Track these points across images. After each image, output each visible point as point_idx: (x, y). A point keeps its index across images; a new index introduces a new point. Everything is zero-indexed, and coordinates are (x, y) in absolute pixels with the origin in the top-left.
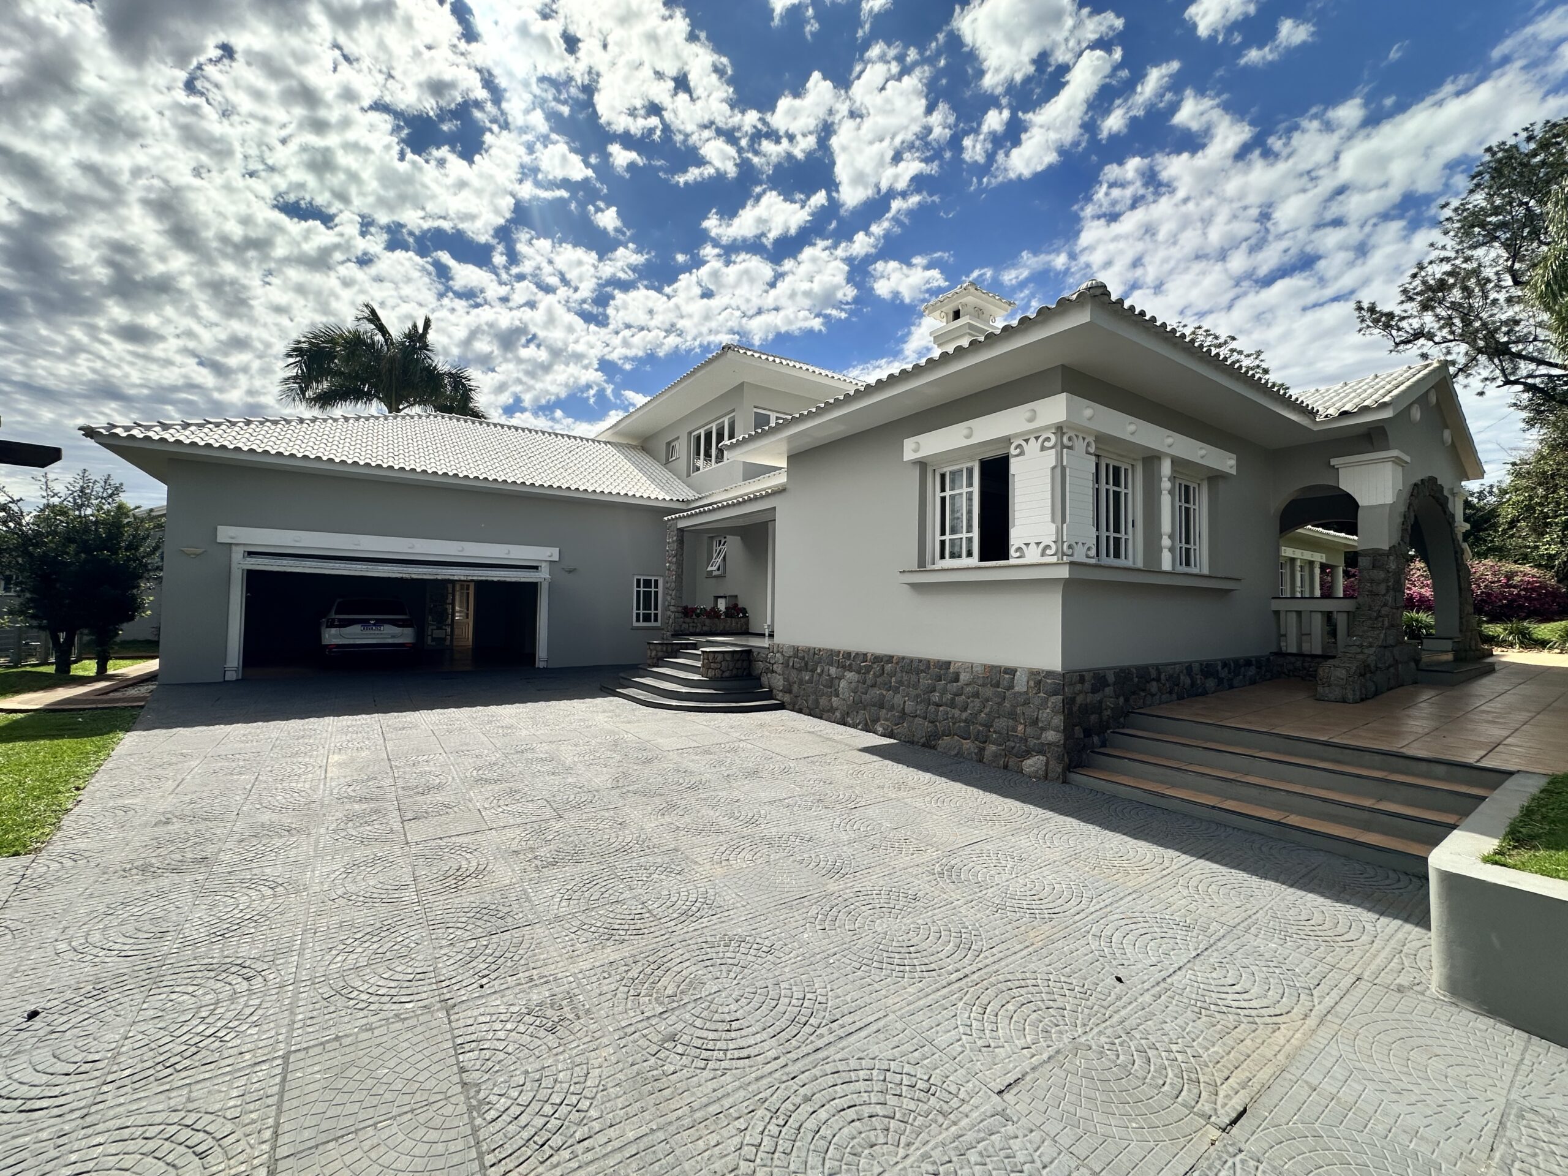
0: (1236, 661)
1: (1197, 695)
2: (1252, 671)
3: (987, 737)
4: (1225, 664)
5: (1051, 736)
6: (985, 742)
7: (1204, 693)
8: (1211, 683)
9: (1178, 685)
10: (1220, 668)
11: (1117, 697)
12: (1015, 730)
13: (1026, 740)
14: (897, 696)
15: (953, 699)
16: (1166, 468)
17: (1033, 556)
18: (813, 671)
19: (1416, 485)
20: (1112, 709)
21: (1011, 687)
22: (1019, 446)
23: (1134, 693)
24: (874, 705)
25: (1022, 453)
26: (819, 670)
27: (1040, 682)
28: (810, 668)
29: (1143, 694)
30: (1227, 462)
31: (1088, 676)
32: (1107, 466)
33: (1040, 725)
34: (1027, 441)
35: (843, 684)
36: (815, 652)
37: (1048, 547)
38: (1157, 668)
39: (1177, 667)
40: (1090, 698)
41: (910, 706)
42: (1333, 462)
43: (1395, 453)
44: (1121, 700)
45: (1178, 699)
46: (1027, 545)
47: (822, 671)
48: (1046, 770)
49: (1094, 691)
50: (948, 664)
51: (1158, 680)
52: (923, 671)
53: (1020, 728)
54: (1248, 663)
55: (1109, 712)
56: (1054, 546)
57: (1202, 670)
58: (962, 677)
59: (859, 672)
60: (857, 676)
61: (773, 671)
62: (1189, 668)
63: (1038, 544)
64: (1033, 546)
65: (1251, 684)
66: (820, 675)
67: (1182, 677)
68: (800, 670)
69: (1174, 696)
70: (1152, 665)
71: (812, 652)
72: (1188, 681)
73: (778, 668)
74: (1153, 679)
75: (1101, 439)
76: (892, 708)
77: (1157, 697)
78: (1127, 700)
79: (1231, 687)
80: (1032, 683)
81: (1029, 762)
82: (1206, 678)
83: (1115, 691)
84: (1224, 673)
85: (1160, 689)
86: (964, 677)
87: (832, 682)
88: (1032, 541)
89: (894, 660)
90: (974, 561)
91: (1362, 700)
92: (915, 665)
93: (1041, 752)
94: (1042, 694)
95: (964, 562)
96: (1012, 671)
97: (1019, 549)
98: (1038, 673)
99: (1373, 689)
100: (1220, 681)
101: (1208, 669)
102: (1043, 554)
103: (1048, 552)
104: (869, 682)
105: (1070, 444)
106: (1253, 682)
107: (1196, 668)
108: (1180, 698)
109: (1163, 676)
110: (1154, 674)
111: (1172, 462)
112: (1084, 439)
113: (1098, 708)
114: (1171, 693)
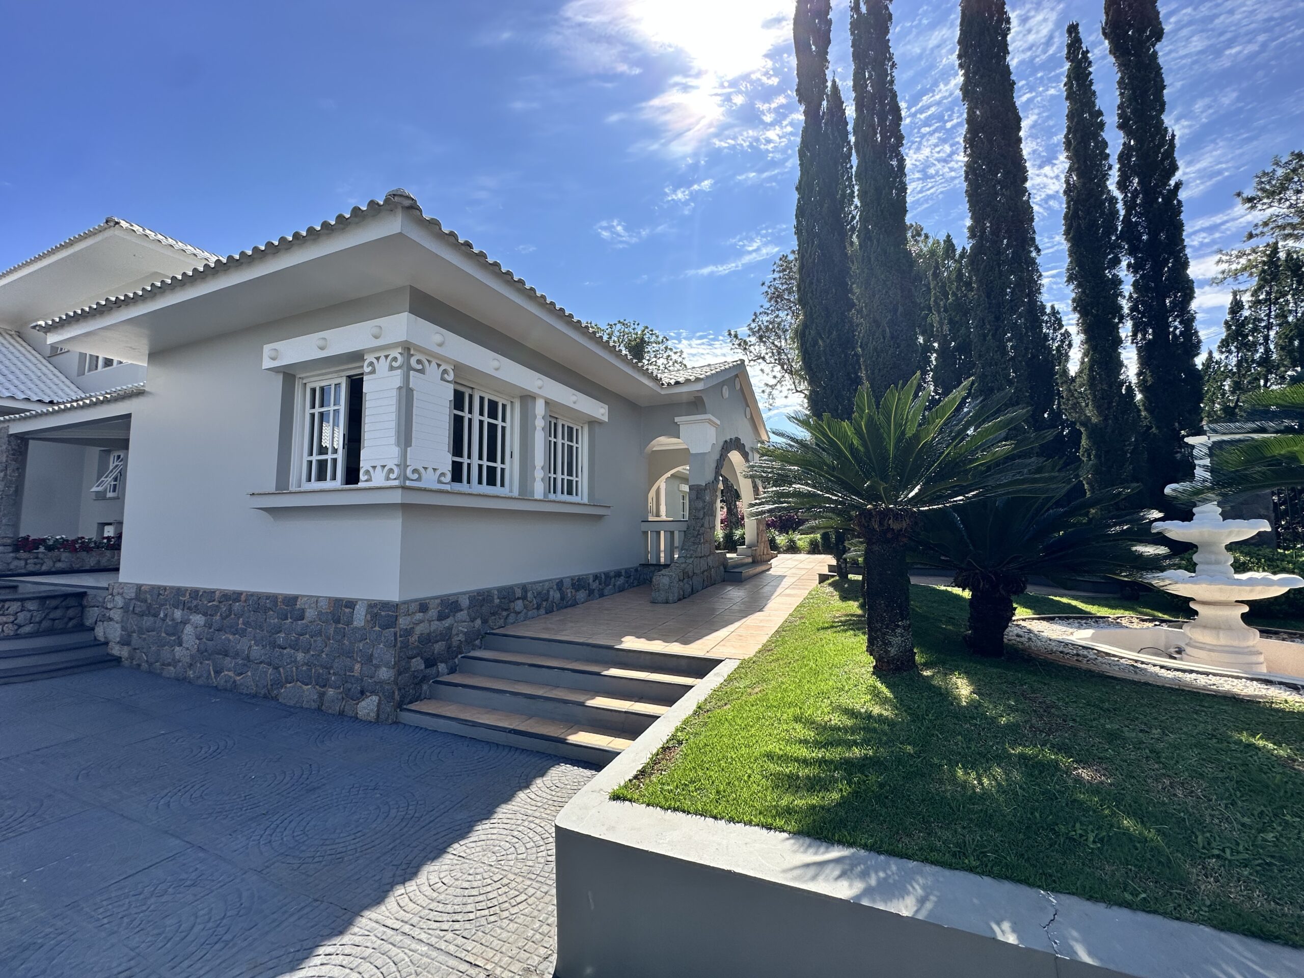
0: (607, 575)
1: (566, 607)
2: (621, 580)
3: (328, 680)
4: (596, 577)
5: (384, 674)
6: (324, 686)
7: (574, 604)
8: (581, 595)
9: (547, 600)
10: (591, 581)
11: (473, 620)
12: (351, 670)
13: (362, 680)
14: (244, 640)
15: (297, 640)
16: (540, 408)
17: (378, 479)
18: (156, 615)
19: (726, 441)
20: (465, 634)
21: (349, 622)
22: (371, 364)
23: (493, 614)
24: (219, 654)
25: (373, 372)
26: (162, 615)
27: (376, 615)
28: (153, 612)
29: (505, 613)
30: (599, 411)
31: (433, 604)
32: (482, 399)
33: (374, 662)
34: (378, 359)
35: (188, 629)
36: (158, 591)
37: (391, 471)
38: (524, 588)
39: (547, 584)
40: (436, 625)
41: (257, 651)
42: (677, 419)
43: (709, 416)
44: (478, 622)
45: (547, 613)
46: (374, 467)
47: (166, 615)
48: (378, 710)
49: (441, 617)
50: (295, 598)
51: (524, 598)
52: (270, 609)
53: (357, 667)
54: (618, 574)
55: (461, 637)
56: (396, 470)
57: (573, 585)
58: (307, 614)
59: (205, 614)
60: (203, 618)
61: (110, 619)
62: (560, 584)
63: (384, 467)
64: (379, 469)
65: (620, 591)
66: (164, 620)
67: (551, 593)
68: (142, 615)
69: (542, 611)
70: (517, 585)
71: (156, 592)
72: (558, 595)
73: (116, 615)
74: (518, 599)
75: (458, 368)
76: (237, 654)
77: (522, 614)
78: (485, 622)
79: (602, 595)
80: (369, 617)
81: (363, 704)
82: (577, 590)
83: (469, 614)
84: (595, 586)
85: (525, 607)
86: (310, 614)
87: (176, 630)
88: (378, 464)
89: (243, 598)
90: (338, 483)
91: (679, 600)
92: (262, 602)
93: (373, 692)
94: (377, 628)
95: (328, 484)
96: (351, 604)
97: (367, 472)
98: (375, 605)
99: (690, 590)
100: (591, 592)
101: (579, 583)
102: (388, 479)
103: (392, 476)
104: (215, 626)
105: (419, 367)
106: (621, 590)
107: (568, 583)
108: (549, 611)
109: (529, 595)
110: (519, 593)
111: (546, 402)
112: (439, 365)
113: (446, 635)
114: (538, 608)
